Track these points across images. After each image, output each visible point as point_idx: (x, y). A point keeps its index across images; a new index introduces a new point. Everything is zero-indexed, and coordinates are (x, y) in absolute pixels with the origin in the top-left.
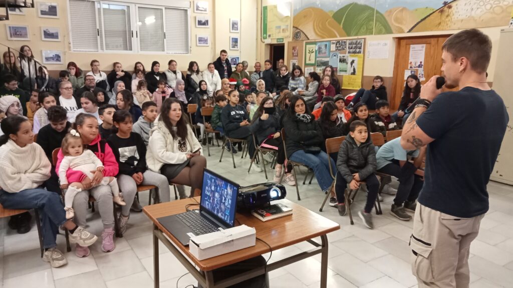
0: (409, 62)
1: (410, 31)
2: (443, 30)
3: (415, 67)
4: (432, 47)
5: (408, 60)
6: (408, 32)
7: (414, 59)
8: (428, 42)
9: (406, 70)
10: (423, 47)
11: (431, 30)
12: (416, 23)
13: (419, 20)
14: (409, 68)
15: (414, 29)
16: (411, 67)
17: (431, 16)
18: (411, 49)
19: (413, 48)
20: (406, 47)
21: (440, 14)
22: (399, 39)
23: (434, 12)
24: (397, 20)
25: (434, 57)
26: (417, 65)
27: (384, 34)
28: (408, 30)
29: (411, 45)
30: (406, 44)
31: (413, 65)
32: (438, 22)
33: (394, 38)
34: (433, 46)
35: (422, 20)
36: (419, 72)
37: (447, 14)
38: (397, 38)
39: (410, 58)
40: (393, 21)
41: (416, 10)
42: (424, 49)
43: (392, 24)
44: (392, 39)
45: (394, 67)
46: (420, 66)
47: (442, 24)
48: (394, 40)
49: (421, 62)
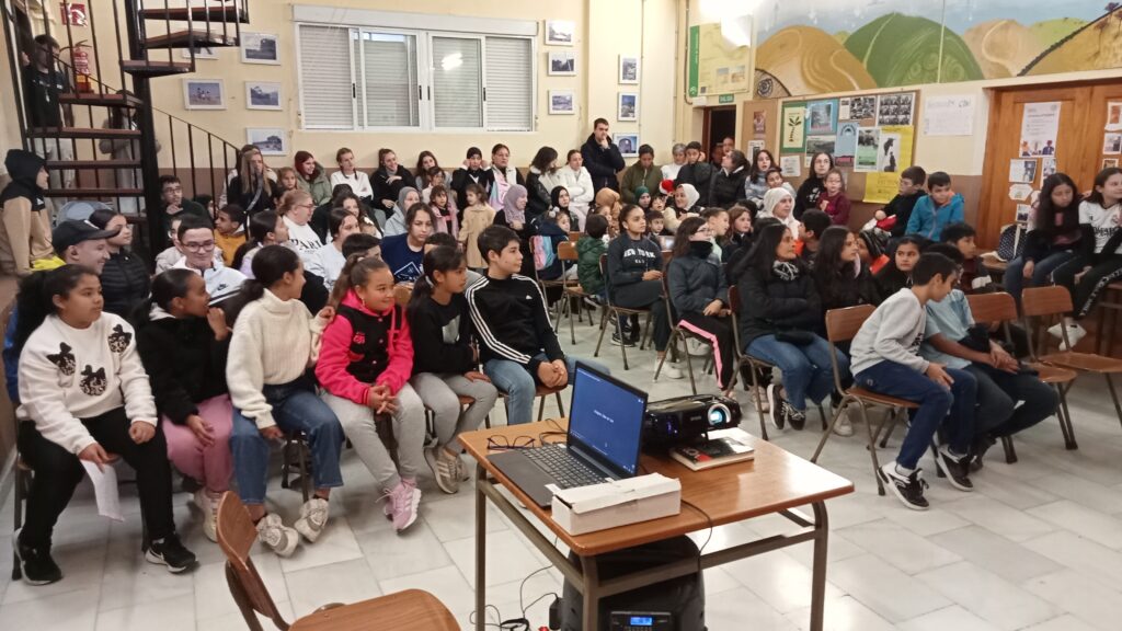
0: (1022, 142)
1: (1023, 73)
2: (1104, 68)
3: (1034, 154)
4: (1076, 106)
5: (1019, 136)
6: (1019, 75)
7: (1033, 134)
8: (1068, 97)
9: (1012, 161)
10: (1055, 108)
11: (1077, 70)
12: (1038, 55)
13: (1048, 47)
14: (1021, 155)
15: (1034, 68)
16: (1025, 154)
17: (1075, 37)
18: (1026, 113)
19: (1030, 110)
20: (1014, 109)
21: (1098, 31)
22: (998, 93)
23: (1083, 29)
24: (993, 48)
25: (1082, 131)
26: (1041, 148)
27: (963, 80)
28: (1019, 72)
29: (1026, 105)
30: (1015, 103)
31: (1031, 148)
32: (1092, 51)
33: (985, 89)
34: (1080, 105)
35: (1053, 48)
36: (1044, 165)
37: (1114, 31)
38: (992, 89)
39: (1023, 132)
40: (983, 51)
41: (1041, 25)
42: (1058, 112)
43: (983, 58)
44: (981, 91)
45: (986, 154)
46: (1046, 151)
47: (1102, 53)
48: (986, 93)
49: (1050, 142)
